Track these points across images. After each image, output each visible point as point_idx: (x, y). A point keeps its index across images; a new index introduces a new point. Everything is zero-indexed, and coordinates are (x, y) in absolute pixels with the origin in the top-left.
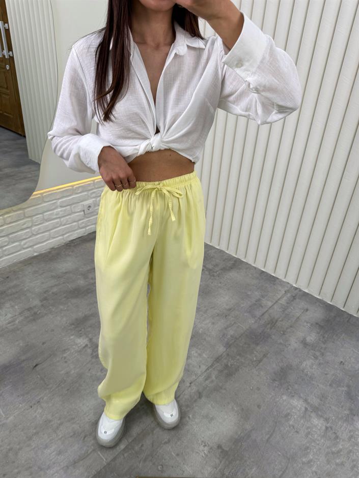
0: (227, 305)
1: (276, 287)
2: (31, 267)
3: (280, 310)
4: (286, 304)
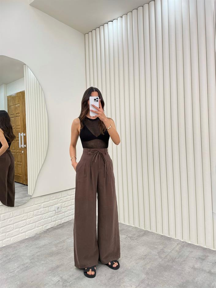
0: (143, 253)
1: (171, 242)
2: (24, 244)
3: (176, 253)
4: (179, 250)
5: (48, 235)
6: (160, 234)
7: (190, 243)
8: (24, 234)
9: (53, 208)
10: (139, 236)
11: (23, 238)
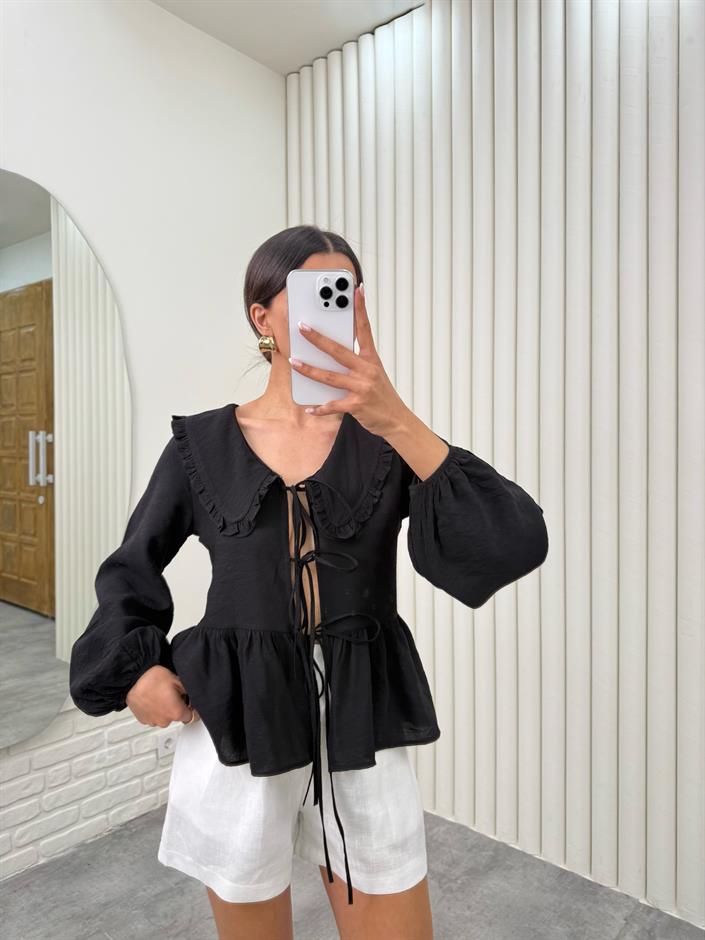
2: (27, 894)
5: (125, 851)
6: (555, 863)
7: (674, 914)
8: (30, 848)
9: (149, 743)
11: (26, 867)
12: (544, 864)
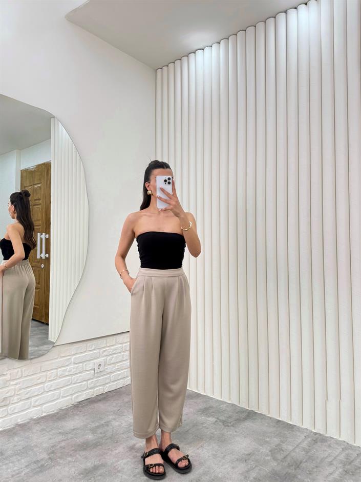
0: (245, 451)
1: (294, 433)
3: (303, 453)
4: (308, 448)
5: (80, 412)
6: (275, 417)
7: (326, 434)
8: (39, 408)
9: (91, 365)
10: (239, 420)
12: (271, 418)
